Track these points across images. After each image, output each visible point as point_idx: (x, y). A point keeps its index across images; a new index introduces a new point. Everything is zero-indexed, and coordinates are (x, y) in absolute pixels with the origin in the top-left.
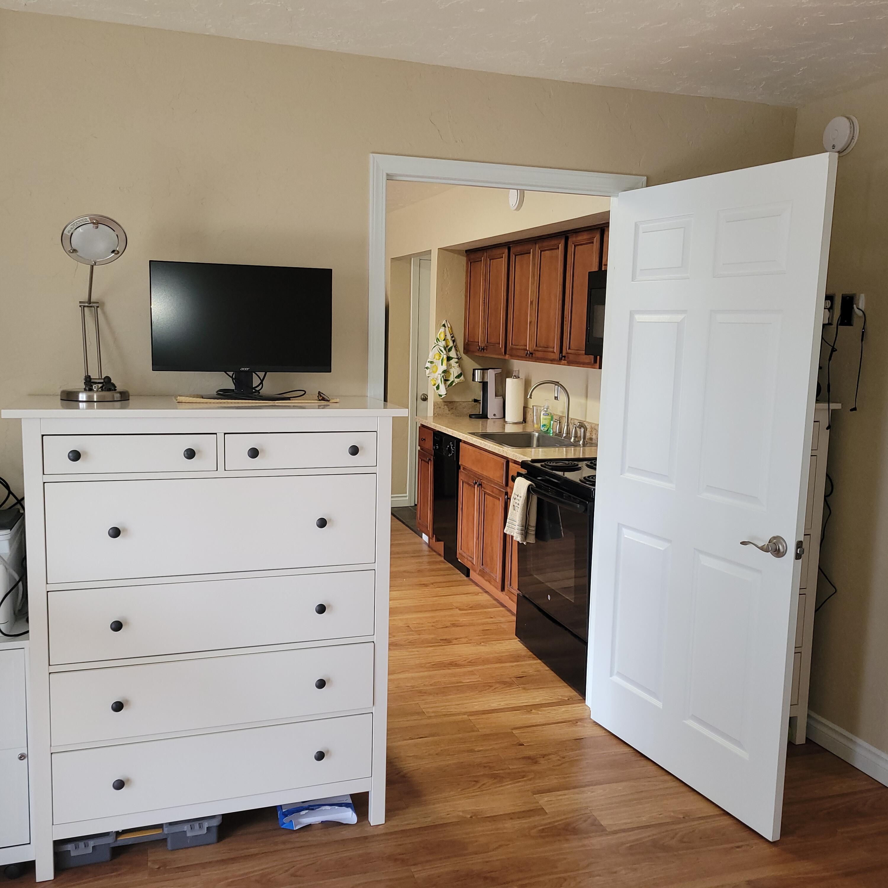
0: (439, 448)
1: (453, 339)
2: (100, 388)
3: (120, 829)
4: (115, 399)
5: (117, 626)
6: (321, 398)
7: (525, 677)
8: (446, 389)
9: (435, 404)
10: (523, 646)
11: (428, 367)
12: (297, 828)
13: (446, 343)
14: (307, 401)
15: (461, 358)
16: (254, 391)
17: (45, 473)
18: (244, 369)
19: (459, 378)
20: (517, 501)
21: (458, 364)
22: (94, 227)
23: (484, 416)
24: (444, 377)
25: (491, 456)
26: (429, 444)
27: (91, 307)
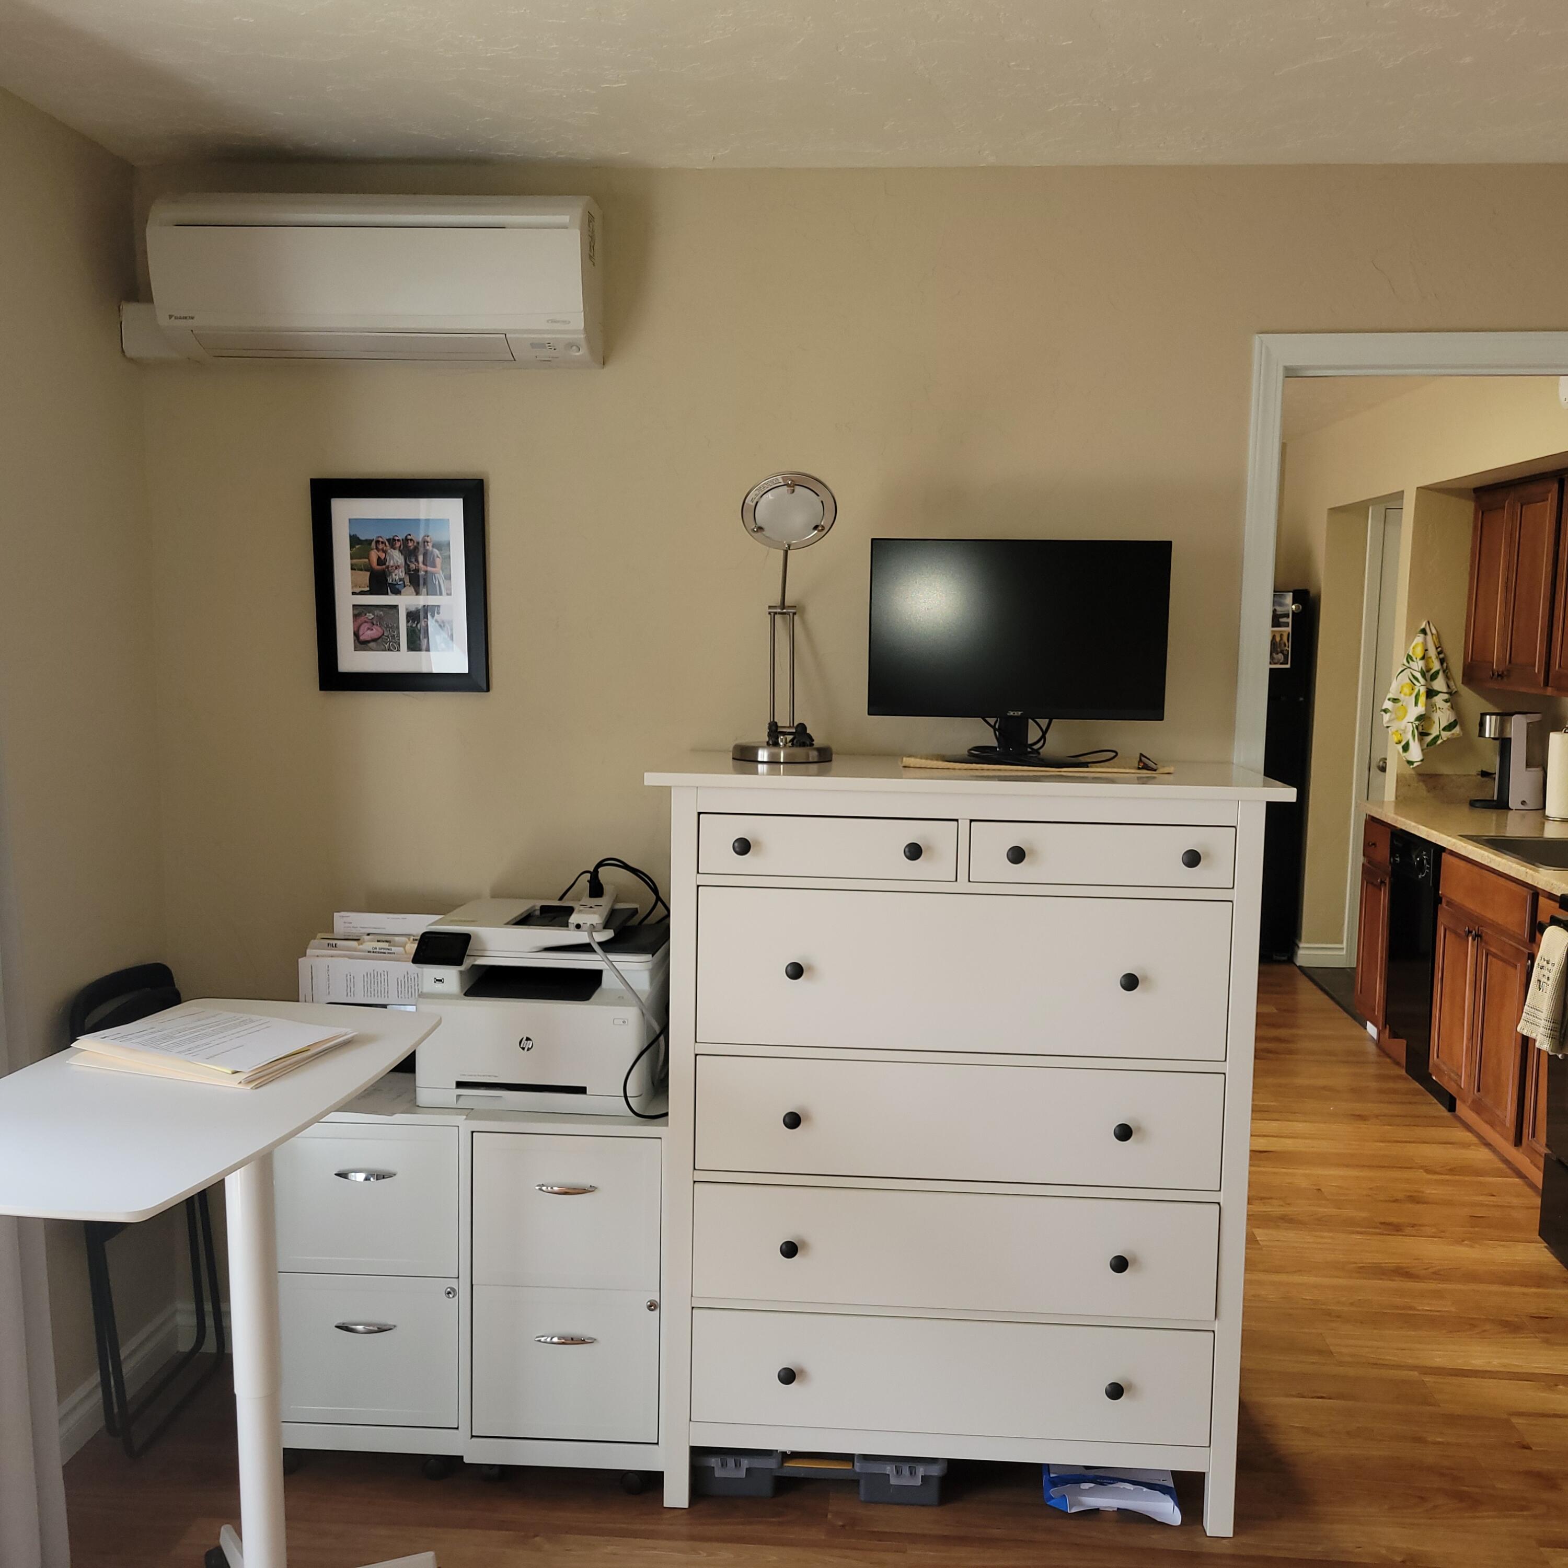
0: (1400, 862)
1: (1441, 656)
2: (790, 742)
3: (788, 1447)
4: (811, 760)
5: (793, 1121)
6: (1142, 764)
7: (1549, 1319)
8: (1422, 750)
9: (1401, 781)
10: (1555, 1259)
11: (1387, 709)
12: (1073, 1511)
13: (1427, 665)
14: (1115, 770)
15: (1456, 692)
16: (1029, 750)
17: (700, 871)
18: (1014, 714)
19: (1450, 730)
20: (1545, 972)
21: (1449, 704)
22: (789, 491)
23: (1501, 804)
24: (1420, 728)
25: (1502, 881)
26: (1383, 853)
27: (784, 613)
